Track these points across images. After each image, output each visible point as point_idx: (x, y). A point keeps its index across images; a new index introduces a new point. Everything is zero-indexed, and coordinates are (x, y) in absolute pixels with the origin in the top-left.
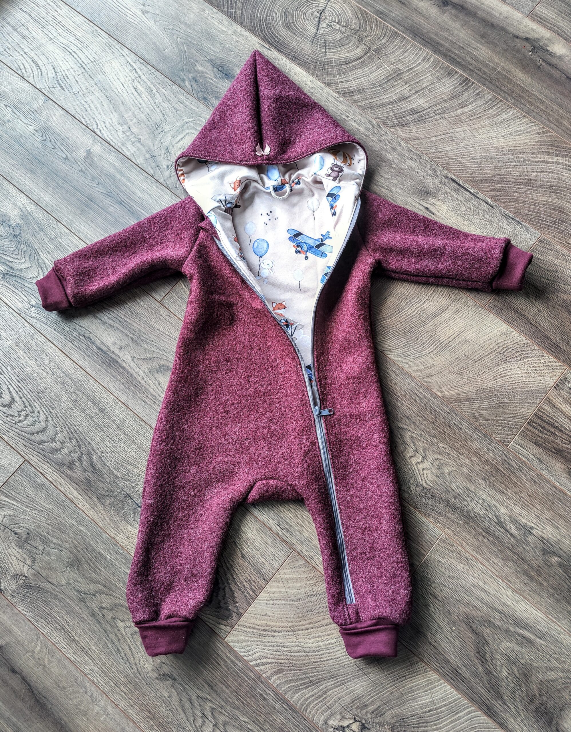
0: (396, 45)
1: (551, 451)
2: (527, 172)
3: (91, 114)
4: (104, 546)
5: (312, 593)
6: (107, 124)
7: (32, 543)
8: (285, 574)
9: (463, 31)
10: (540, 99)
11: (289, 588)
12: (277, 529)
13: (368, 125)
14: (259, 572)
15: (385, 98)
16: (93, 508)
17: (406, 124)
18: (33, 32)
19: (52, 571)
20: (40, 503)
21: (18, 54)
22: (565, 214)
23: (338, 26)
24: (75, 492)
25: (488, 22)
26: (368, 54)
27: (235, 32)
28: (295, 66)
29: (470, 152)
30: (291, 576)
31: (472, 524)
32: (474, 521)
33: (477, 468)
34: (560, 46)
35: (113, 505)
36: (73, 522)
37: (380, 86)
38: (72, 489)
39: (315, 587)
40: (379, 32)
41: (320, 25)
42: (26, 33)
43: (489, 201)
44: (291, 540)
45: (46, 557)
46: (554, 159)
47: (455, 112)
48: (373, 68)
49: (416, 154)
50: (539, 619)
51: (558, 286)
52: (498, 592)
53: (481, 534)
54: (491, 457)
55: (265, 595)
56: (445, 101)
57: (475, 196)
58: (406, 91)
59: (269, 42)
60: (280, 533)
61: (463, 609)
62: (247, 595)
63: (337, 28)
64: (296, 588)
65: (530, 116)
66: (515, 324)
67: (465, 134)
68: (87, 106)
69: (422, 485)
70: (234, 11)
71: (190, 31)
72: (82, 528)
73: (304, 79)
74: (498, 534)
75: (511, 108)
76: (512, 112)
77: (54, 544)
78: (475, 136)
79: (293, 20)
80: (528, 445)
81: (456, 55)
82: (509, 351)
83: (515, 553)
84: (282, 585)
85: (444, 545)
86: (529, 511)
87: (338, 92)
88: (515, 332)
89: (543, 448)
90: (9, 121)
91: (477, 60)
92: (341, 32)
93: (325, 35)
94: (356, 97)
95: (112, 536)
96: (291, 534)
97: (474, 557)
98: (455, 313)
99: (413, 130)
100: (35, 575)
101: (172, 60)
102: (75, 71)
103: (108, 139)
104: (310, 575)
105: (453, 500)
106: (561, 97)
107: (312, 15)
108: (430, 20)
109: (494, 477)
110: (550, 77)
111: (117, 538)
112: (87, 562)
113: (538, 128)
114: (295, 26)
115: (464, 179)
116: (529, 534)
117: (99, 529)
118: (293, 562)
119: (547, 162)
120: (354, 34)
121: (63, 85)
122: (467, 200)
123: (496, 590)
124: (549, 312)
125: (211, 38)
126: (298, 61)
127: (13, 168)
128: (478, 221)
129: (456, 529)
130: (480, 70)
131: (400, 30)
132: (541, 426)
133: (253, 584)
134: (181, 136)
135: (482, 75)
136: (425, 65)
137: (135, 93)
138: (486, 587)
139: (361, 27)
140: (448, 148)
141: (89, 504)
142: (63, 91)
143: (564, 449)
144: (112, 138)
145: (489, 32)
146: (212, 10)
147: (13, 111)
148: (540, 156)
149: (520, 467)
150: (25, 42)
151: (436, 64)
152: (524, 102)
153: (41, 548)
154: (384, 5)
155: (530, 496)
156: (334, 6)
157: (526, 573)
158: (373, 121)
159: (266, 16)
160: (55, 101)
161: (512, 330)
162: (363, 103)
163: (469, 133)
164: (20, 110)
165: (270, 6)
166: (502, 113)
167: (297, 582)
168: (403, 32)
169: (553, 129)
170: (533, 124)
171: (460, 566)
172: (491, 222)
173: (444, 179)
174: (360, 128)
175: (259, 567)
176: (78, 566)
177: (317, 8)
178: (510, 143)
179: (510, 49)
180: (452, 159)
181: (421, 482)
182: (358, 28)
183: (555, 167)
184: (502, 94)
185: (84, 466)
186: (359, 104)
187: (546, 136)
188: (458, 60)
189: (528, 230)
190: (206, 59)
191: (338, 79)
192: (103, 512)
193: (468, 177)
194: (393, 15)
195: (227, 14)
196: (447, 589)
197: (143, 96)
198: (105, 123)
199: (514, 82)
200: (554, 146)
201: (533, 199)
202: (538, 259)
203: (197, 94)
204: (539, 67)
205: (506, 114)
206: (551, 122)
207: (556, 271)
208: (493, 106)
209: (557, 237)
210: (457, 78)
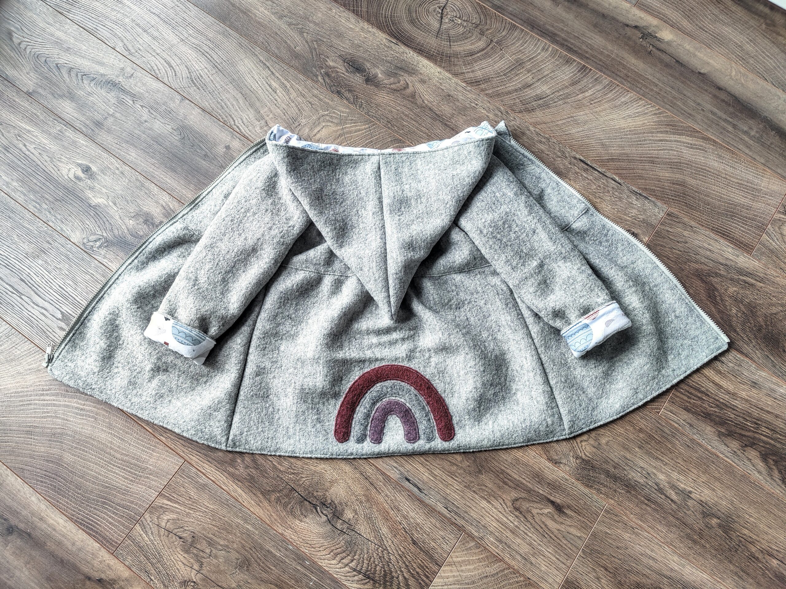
0: (516, 37)
1: (700, 415)
2: (649, 150)
3: (228, 111)
4: (273, 543)
5: (485, 575)
6: (244, 120)
7: (198, 546)
8: (457, 556)
9: (577, 22)
10: (654, 83)
11: (462, 571)
12: (445, 512)
13: (497, 112)
14: (431, 558)
15: (511, 86)
16: (259, 505)
17: (532, 110)
18: (163, 33)
19: (221, 574)
20: (204, 504)
21: (150, 56)
22: (688, 188)
23: (459, 20)
24: (239, 490)
25: (599, 13)
26: (491, 46)
27: (362, 29)
28: (422, 59)
29: (594, 133)
30: (463, 559)
31: (634, 493)
32: (635, 490)
33: (632, 436)
34: (668, 32)
35: (278, 500)
36: (239, 521)
37: (504, 75)
38: (235, 487)
39: (487, 568)
40: (498, 25)
41: (443, 20)
42: (156, 34)
43: (617, 179)
44: (460, 522)
45: (214, 560)
46: (673, 137)
47: (576, 97)
48: (497, 59)
49: (545, 138)
50: (706, 581)
51: (690, 256)
52: (665, 558)
53: (643, 502)
54: (644, 425)
55: (439, 580)
56: (567, 87)
57: (603, 174)
58: (529, 79)
59: (395, 37)
60: (448, 515)
61: (634, 578)
62: (421, 582)
63: (459, 23)
64: (469, 571)
65: (646, 98)
67: (588, 117)
68: (223, 104)
69: (581, 458)
70: (360, 9)
71: (319, 29)
72: (249, 527)
73: (433, 71)
74: (659, 500)
75: (628, 91)
76: (629, 95)
77: (221, 545)
78: (597, 118)
79: (416, 17)
80: (678, 411)
81: (572, 44)
83: (677, 518)
84: (455, 568)
85: (609, 515)
86: (686, 476)
87: (465, 81)
89: (693, 413)
90: (146, 121)
91: (592, 48)
92: (463, 26)
93: (448, 30)
94: (483, 86)
95: (280, 532)
96: (459, 516)
97: (639, 526)
99: (539, 115)
100: (204, 580)
101: (304, 57)
102: (209, 71)
103: (246, 134)
104: (482, 556)
105: (613, 470)
106: (673, 79)
107: (434, 11)
108: (545, 12)
109: (649, 444)
110: (661, 61)
111: (285, 533)
112: (256, 562)
113: (654, 109)
114: (419, 21)
115: (591, 159)
116: (688, 498)
117: (266, 526)
118: (463, 544)
119: (667, 141)
120: (476, 27)
121: (198, 84)
122: (596, 179)
123: (663, 557)
125: (340, 36)
126: (425, 54)
127: (153, 167)
128: (609, 198)
129: (618, 498)
130: (595, 57)
131: (518, 23)
132: (688, 392)
133: (427, 570)
134: (318, 128)
135: (598, 62)
136: (544, 54)
137: (270, 89)
138: (653, 554)
139: (482, 21)
140: (574, 131)
141: (254, 500)
142: (198, 90)
143: (712, 412)
144: (250, 134)
145: (601, 22)
146: (338, 9)
147: (149, 111)
148: (659, 135)
149: (672, 433)
150: (157, 44)
151: (554, 53)
152: (639, 86)
153: (208, 551)
155: (685, 461)
156: (454, 2)
157: (689, 537)
158: (502, 108)
159: (391, 13)
160: (191, 100)
162: (490, 92)
163: (591, 116)
164: (156, 110)
165: (394, 4)
166: (620, 96)
167: (469, 564)
168: (521, 25)
169: (669, 110)
170: (650, 106)
171: (626, 536)
172: (620, 199)
173: (573, 160)
174: (489, 115)
175: (431, 552)
176: (247, 567)
177: (439, 5)
178: (631, 124)
179: (621, 37)
180: (579, 141)
181: (580, 455)
182: (479, 22)
183: (674, 145)
184: (618, 78)
185: (246, 462)
186: (487, 92)
187: (662, 116)
188: (574, 48)
189: (655, 205)
190: (336, 55)
191: (464, 69)
192: (269, 508)
193: (595, 157)
194: (511, 9)
195: (354, 13)
196: (616, 560)
197: (278, 91)
198: (242, 120)
199: (629, 68)
200: (671, 125)
201: (657, 175)
202: (668, 231)
203: (330, 88)
204: (650, 53)
205: (624, 97)
206: (666, 103)
207: (686, 243)
208: (611, 91)
209: (683, 211)
210: (575, 66)
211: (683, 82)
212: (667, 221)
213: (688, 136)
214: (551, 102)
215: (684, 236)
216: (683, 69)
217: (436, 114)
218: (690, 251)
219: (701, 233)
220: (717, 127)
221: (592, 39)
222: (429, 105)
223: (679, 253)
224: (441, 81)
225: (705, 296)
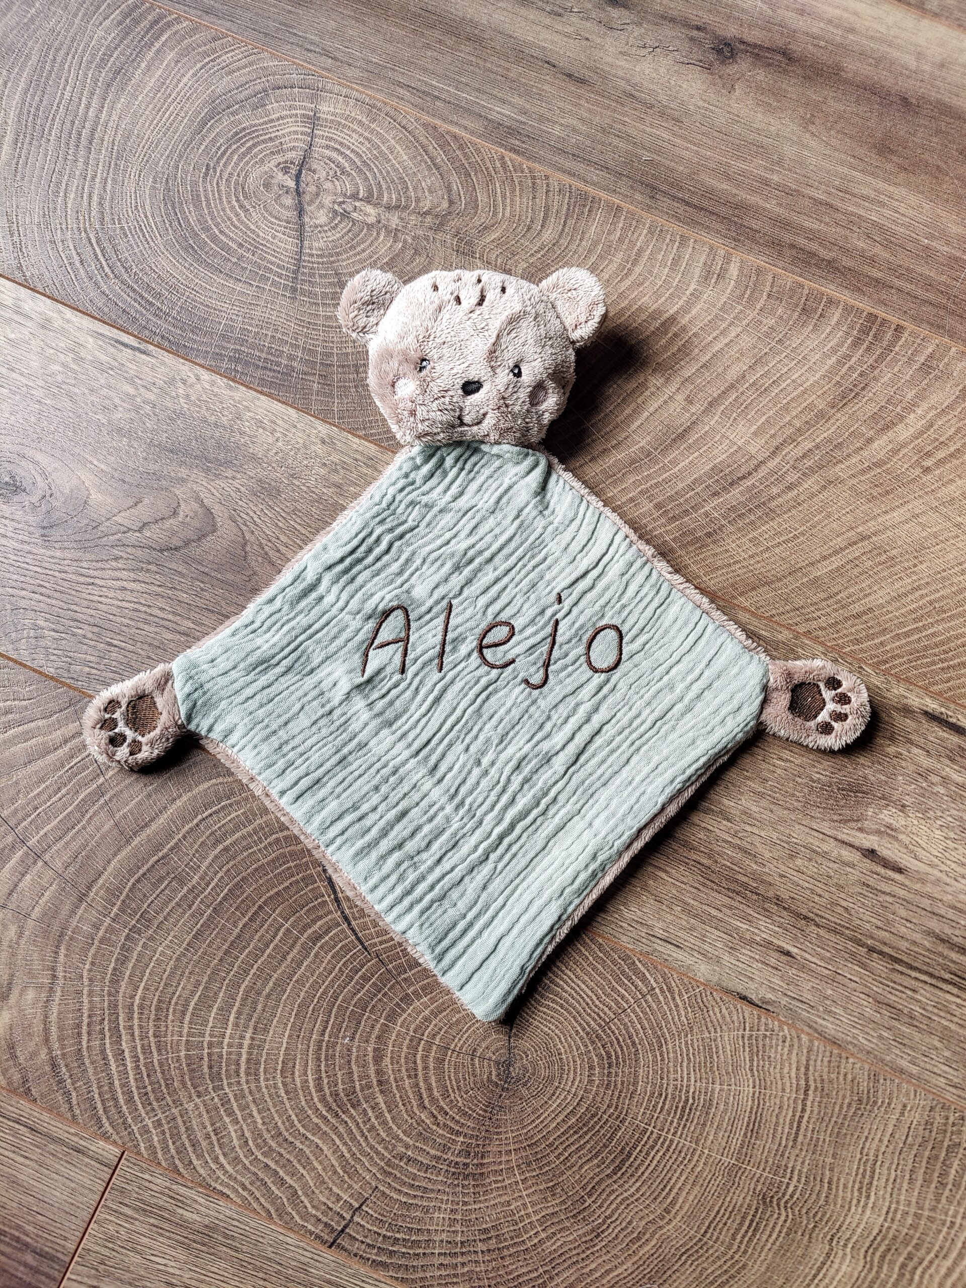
0: (596, 243)
9: (813, 143)
17: (709, 535)
23: (370, 209)
25: (889, 94)
40: (522, 203)
41: (307, 219)
47: (865, 453)
56: (821, 415)
58: (675, 407)
59: (131, 324)
63: (371, 220)
67: (924, 526)
73: (299, 438)
79: (201, 220)
81: (813, 236)
91: (889, 241)
92: (388, 232)
93: (332, 254)
107: (267, 185)
108: (687, 122)
114: (214, 239)
120: (438, 228)
126: (259, 373)
130: (907, 274)
131: (594, 184)
135: (922, 293)
139: (455, 197)
140: (880, 597)
151: (751, 284)
154: (516, 100)
156: (339, 136)
163: (936, 522)
168: (607, 189)
177: (279, 158)
180: (907, 634)
182: (445, 205)
188: (823, 253)
194: (557, 131)
210: (838, 323)
214: (775, 490)
221: (882, 204)
224: (336, 478)
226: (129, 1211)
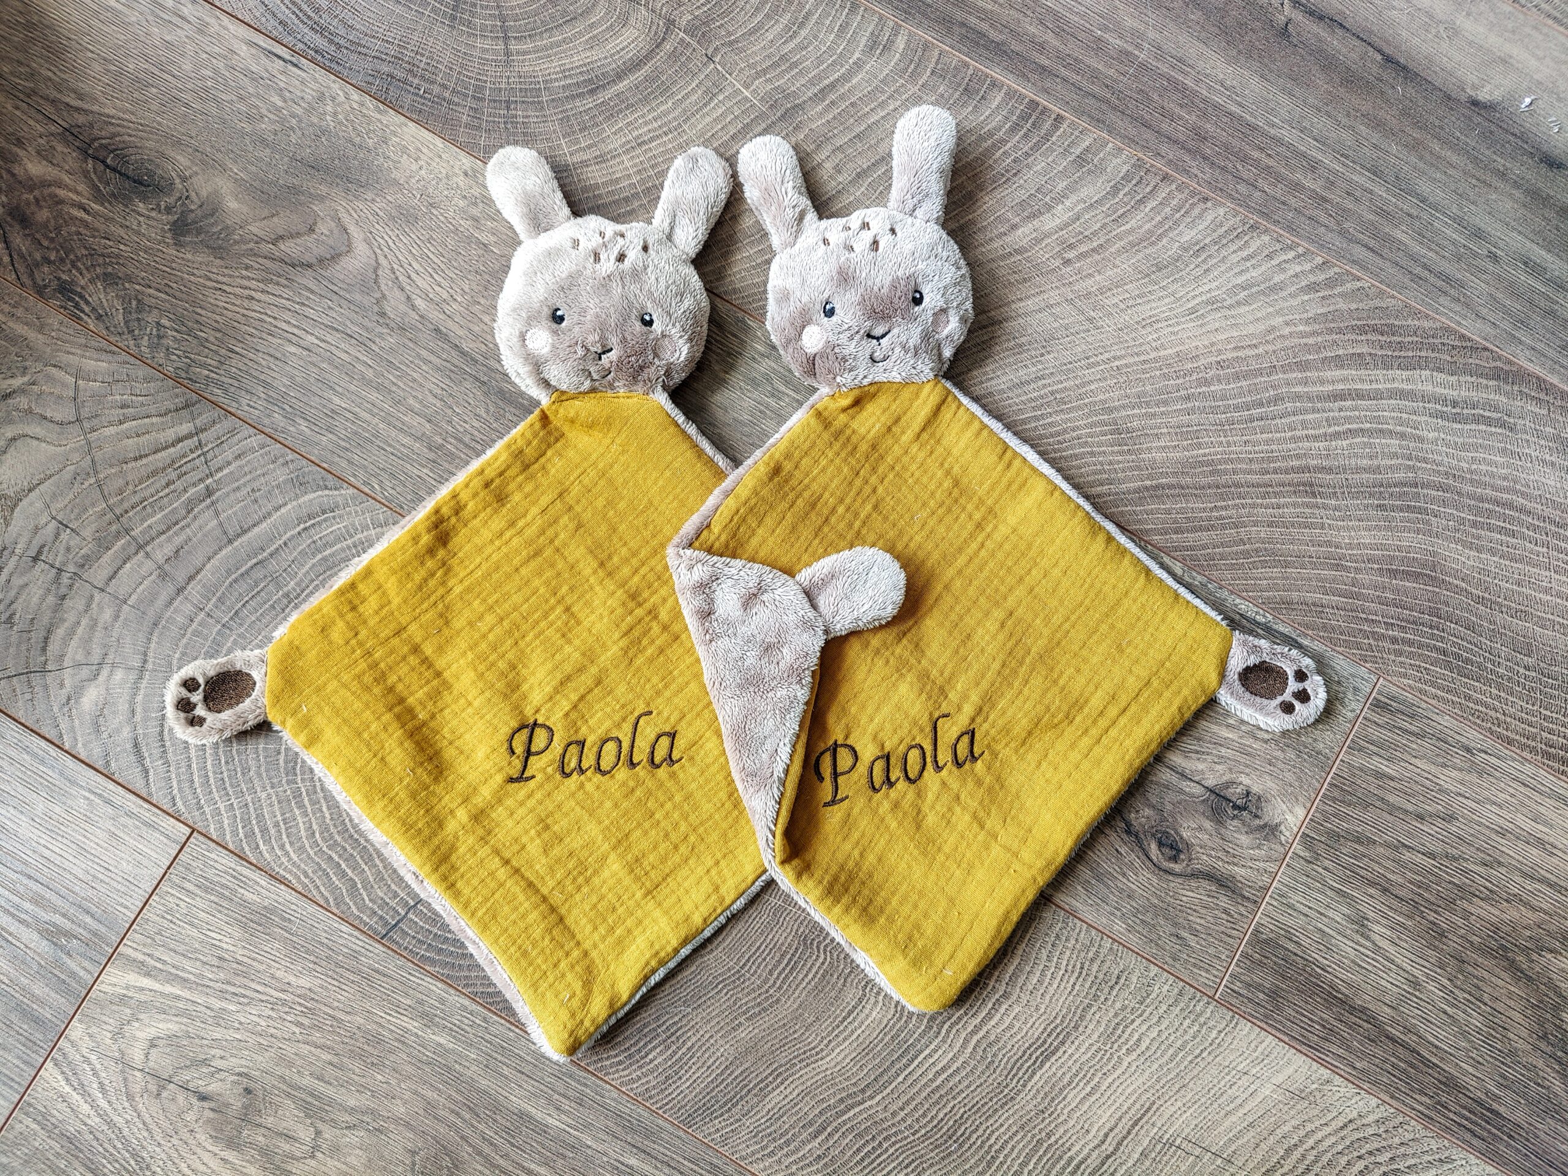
0: (765, 2)
10: (1304, 156)
22: (1449, 586)
26: (668, 47)
29: (1083, 384)
48: (694, 98)
51: (1466, 871)
65: (1276, 223)
66: (1334, 1049)
67: (1056, 318)
75: (1206, 199)
76: (1209, 217)
78: (1090, 320)
81: (983, 15)
82: (1325, 1159)
88: (1338, 1080)
91: (1062, 29)
98: (1110, 1035)
106: (1375, 137)
110: (1328, 63)
113: (1307, 267)
119: (1360, 395)
124: (1445, 982)
130: (1075, 65)
135: (1085, 84)
136: (878, 68)
148: (1329, 374)
151: (916, 59)
152: (1248, 171)
161: (1325, 1073)
166: (1177, 223)
169: (1364, 268)
170: (1291, 254)
178: (1221, 336)
183: (1388, 409)
184: (1164, 149)
187: (1340, 294)
188: (993, 34)
190: (53, 128)
199: (1204, 100)
200: (1375, 329)
201: (1329, 543)
202: (1380, 775)
203: (31, 275)
204: (1284, 32)
205: (1191, 225)
206: (1352, 240)
207: (1450, 818)
208: (1141, 201)
209: (1433, 684)
210: (998, 107)
211: (1415, 146)
212: (1374, 733)
213: (1440, 370)
215: (1441, 791)
216: (1411, 92)
217: (463, 353)
218: (1469, 852)
219: (1505, 773)
220: (1549, 323)
222: (435, 315)
223: (1428, 862)
224: (475, 212)
225: (1524, 1033)
226: (191, 887)
